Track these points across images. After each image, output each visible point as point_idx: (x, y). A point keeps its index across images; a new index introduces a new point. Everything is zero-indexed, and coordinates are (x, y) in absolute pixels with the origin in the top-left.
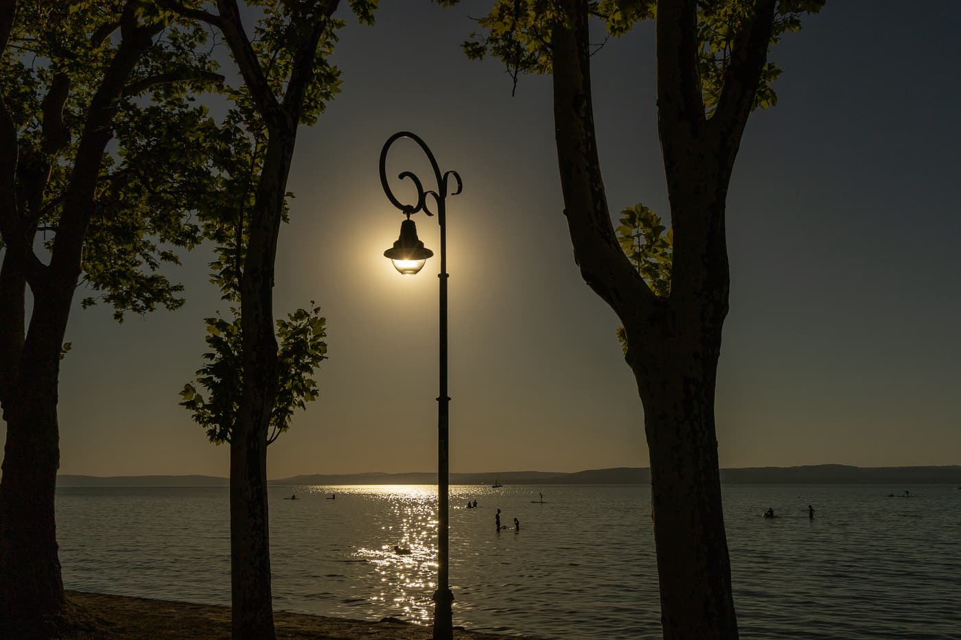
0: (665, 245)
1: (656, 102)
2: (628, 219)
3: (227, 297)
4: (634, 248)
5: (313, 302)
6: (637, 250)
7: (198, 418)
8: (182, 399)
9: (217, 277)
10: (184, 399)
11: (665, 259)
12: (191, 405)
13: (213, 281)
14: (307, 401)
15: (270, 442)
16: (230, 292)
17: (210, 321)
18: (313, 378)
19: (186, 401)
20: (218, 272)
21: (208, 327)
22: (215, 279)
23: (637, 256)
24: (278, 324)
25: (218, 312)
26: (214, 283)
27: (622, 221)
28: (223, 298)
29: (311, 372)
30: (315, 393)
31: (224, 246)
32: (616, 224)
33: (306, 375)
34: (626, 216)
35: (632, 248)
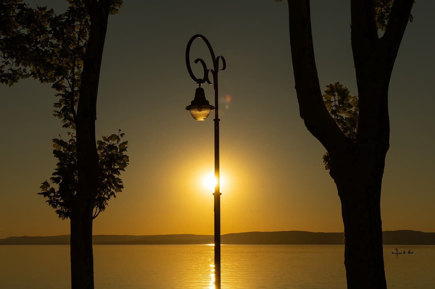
0: (350, 106)
1: (350, 26)
2: (329, 91)
3: (66, 126)
4: (332, 107)
5: (120, 130)
6: (334, 108)
7: (50, 202)
8: (40, 191)
9: (58, 112)
10: (42, 191)
11: (350, 114)
12: (46, 194)
13: (55, 115)
14: (117, 192)
15: (94, 217)
16: (67, 122)
17: (55, 140)
18: (120, 177)
19: (43, 192)
20: (59, 109)
21: (54, 145)
22: (57, 113)
23: (334, 112)
24: (97, 143)
25: (60, 135)
26: (55, 116)
27: (326, 92)
28: (64, 126)
29: (119, 173)
30: (121, 187)
31: (61, 92)
32: (323, 93)
33: (116, 176)
34: (329, 89)
35: (330, 108)
